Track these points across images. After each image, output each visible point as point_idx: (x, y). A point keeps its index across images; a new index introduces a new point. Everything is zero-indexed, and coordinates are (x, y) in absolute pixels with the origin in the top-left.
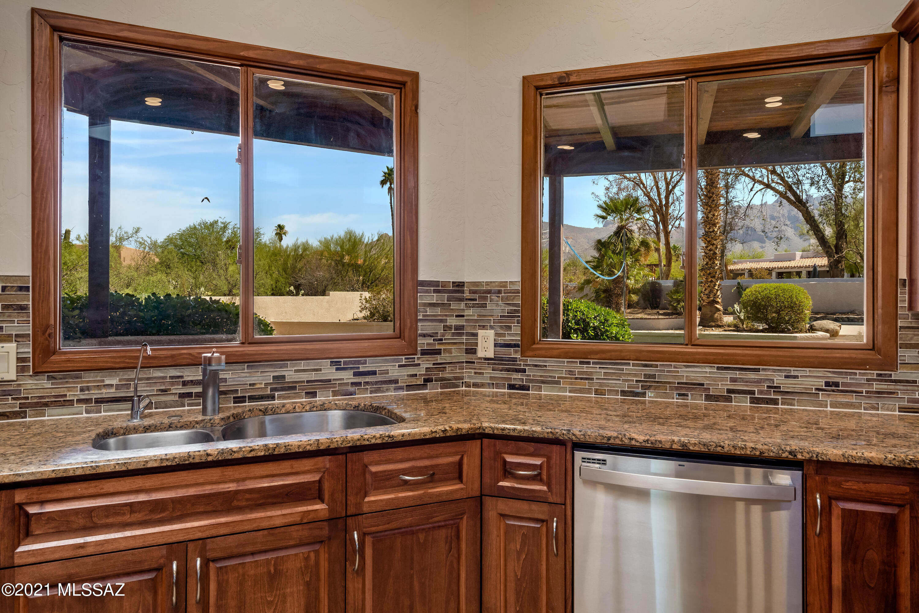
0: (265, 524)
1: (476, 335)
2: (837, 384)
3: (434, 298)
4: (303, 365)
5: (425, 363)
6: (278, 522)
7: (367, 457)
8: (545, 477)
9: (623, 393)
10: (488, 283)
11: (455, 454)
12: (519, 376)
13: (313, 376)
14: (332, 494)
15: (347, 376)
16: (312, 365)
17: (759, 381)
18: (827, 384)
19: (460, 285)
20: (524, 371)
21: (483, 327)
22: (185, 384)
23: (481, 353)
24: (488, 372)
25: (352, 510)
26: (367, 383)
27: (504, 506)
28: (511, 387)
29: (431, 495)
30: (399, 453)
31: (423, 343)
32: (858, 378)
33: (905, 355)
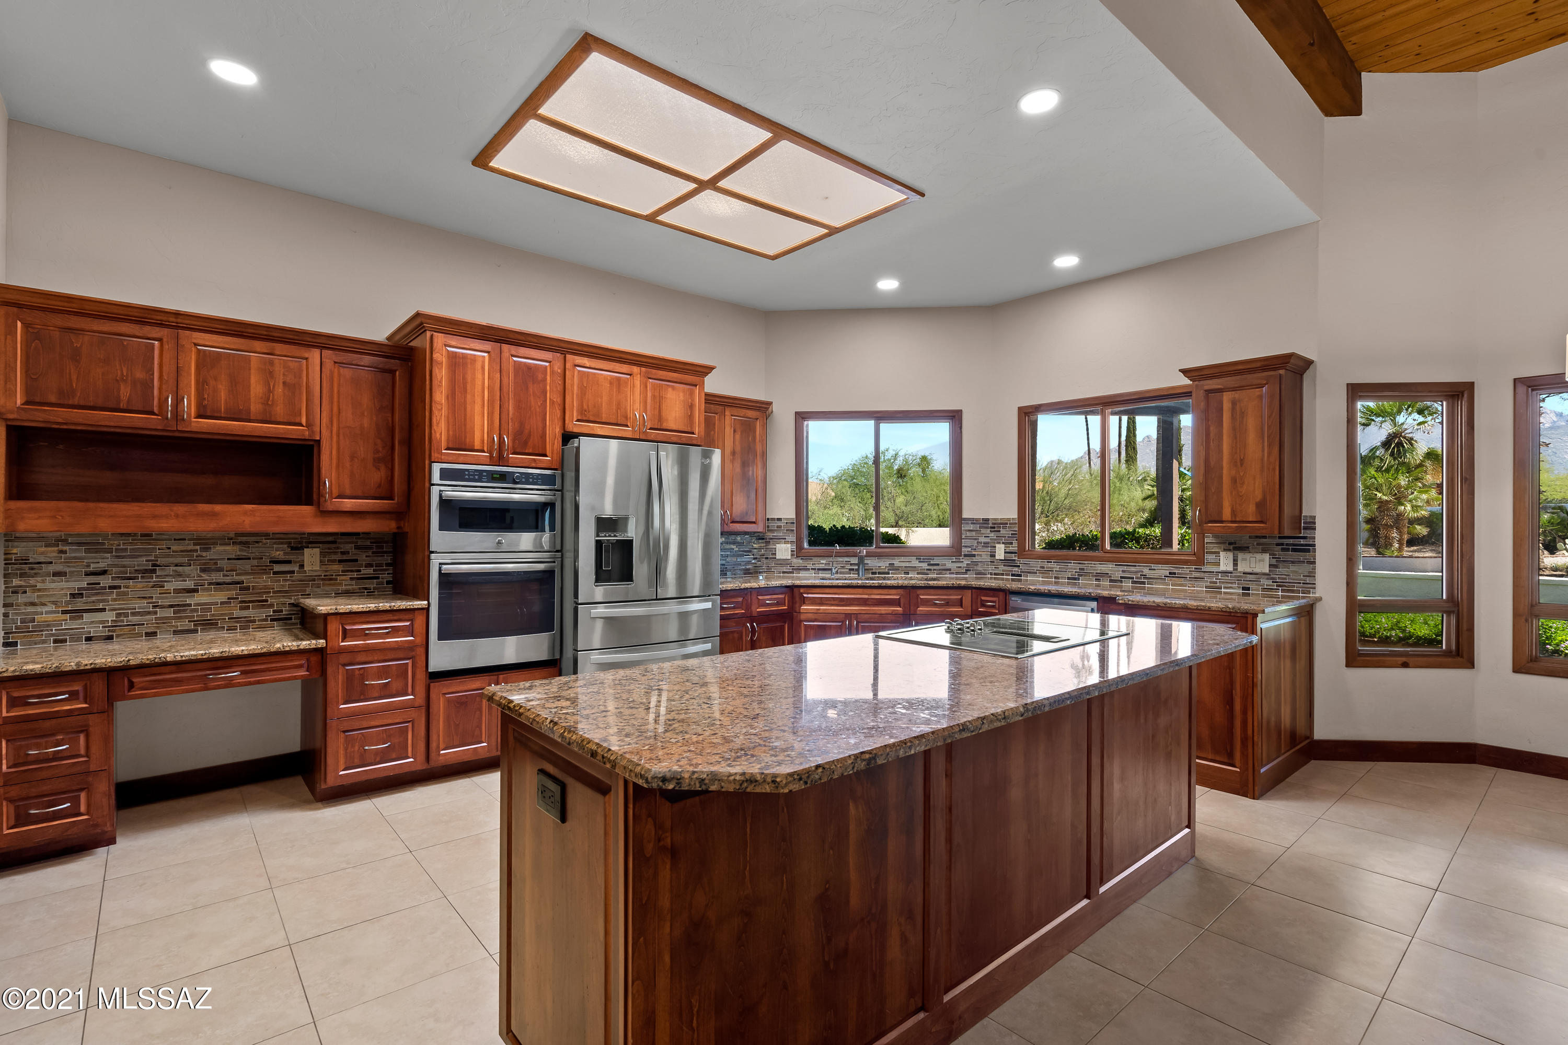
0: (879, 612)
1: (995, 547)
2: (1175, 573)
3: (971, 527)
4: (902, 559)
5: (966, 562)
6: (883, 612)
7: (919, 592)
8: (997, 606)
9: (1069, 578)
10: (1001, 519)
11: (959, 595)
12: (1016, 569)
13: (907, 564)
14: (904, 604)
15: (925, 566)
16: (907, 559)
17: (1137, 572)
18: (1170, 573)
19: (987, 520)
20: (1019, 566)
21: (999, 543)
22: (851, 564)
23: (997, 557)
24: (1002, 568)
25: (912, 612)
26: (935, 570)
28: (1013, 575)
29: (947, 611)
30: (932, 591)
31: (965, 550)
32: (1185, 570)
33: (1209, 557)
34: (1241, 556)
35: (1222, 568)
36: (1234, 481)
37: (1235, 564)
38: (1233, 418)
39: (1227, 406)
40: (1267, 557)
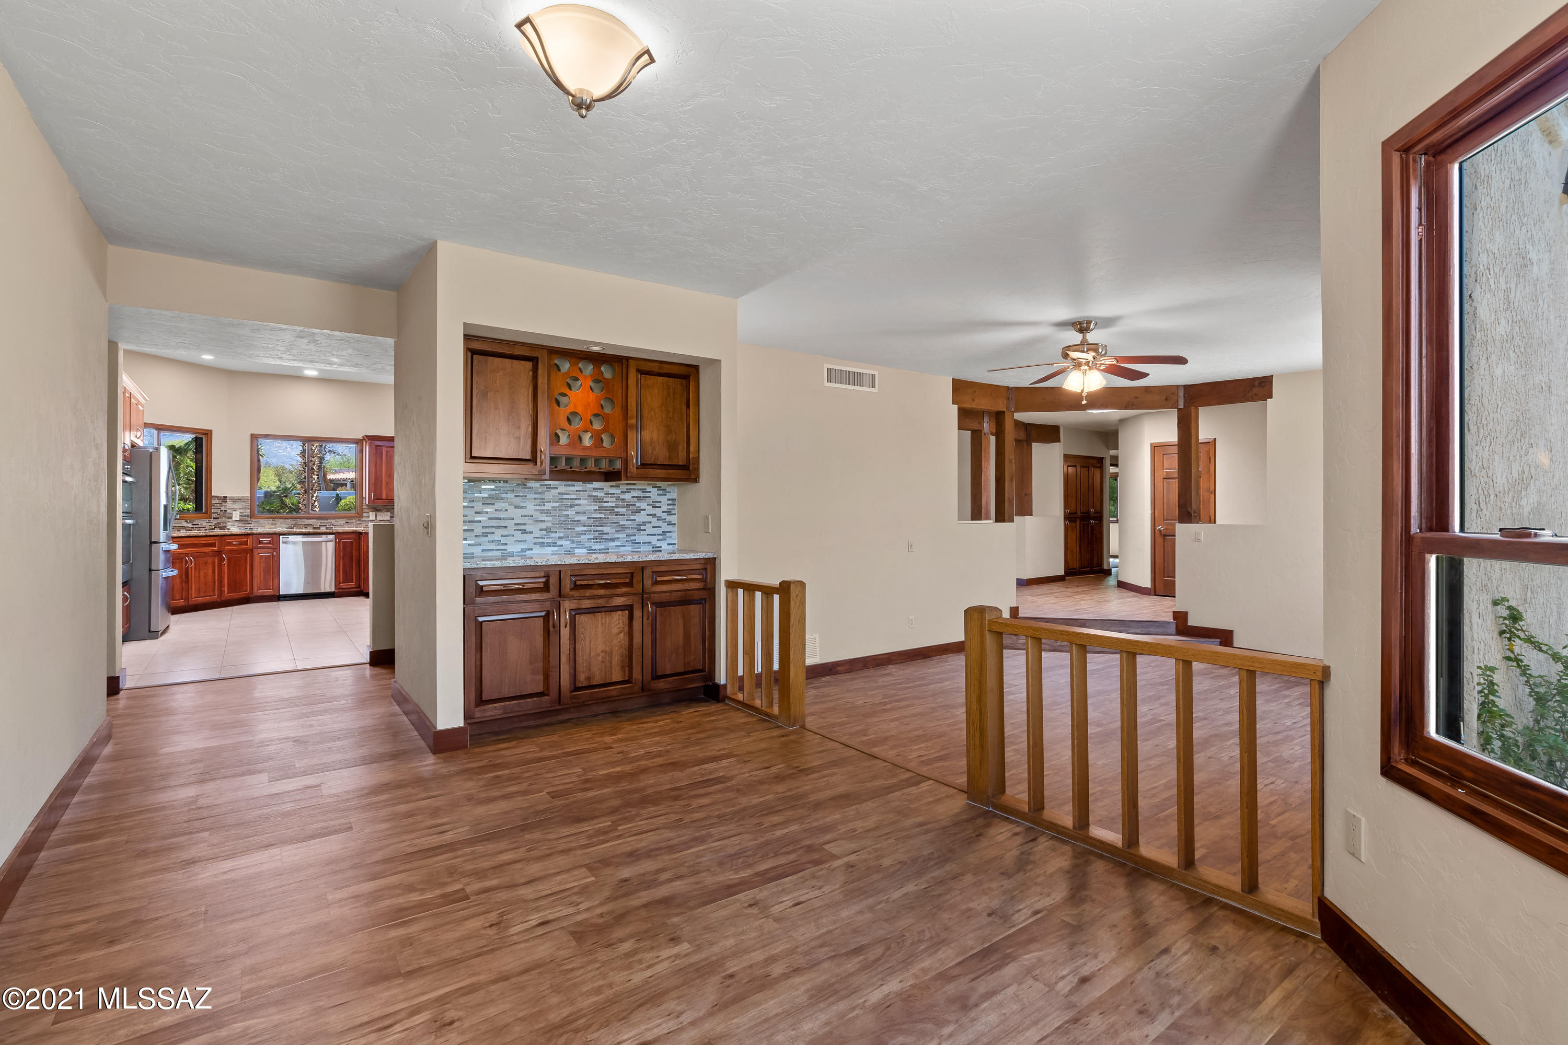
2: (348, 522)
5: (214, 522)
7: (225, 538)
10: (237, 497)
14: (218, 545)
15: (190, 525)
18: (346, 522)
21: (235, 510)
23: (234, 519)
25: (222, 550)
27: (259, 551)
28: (248, 525)
29: (240, 548)
31: (214, 515)
32: (354, 520)
33: (365, 515)
34: (378, 513)
35: (371, 519)
36: (387, 483)
37: (376, 517)
38: (387, 458)
39: (384, 453)
40: (389, 513)
